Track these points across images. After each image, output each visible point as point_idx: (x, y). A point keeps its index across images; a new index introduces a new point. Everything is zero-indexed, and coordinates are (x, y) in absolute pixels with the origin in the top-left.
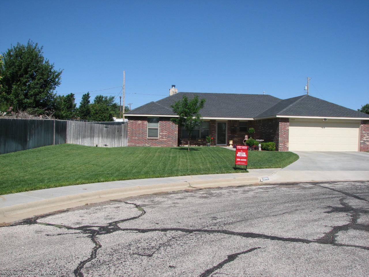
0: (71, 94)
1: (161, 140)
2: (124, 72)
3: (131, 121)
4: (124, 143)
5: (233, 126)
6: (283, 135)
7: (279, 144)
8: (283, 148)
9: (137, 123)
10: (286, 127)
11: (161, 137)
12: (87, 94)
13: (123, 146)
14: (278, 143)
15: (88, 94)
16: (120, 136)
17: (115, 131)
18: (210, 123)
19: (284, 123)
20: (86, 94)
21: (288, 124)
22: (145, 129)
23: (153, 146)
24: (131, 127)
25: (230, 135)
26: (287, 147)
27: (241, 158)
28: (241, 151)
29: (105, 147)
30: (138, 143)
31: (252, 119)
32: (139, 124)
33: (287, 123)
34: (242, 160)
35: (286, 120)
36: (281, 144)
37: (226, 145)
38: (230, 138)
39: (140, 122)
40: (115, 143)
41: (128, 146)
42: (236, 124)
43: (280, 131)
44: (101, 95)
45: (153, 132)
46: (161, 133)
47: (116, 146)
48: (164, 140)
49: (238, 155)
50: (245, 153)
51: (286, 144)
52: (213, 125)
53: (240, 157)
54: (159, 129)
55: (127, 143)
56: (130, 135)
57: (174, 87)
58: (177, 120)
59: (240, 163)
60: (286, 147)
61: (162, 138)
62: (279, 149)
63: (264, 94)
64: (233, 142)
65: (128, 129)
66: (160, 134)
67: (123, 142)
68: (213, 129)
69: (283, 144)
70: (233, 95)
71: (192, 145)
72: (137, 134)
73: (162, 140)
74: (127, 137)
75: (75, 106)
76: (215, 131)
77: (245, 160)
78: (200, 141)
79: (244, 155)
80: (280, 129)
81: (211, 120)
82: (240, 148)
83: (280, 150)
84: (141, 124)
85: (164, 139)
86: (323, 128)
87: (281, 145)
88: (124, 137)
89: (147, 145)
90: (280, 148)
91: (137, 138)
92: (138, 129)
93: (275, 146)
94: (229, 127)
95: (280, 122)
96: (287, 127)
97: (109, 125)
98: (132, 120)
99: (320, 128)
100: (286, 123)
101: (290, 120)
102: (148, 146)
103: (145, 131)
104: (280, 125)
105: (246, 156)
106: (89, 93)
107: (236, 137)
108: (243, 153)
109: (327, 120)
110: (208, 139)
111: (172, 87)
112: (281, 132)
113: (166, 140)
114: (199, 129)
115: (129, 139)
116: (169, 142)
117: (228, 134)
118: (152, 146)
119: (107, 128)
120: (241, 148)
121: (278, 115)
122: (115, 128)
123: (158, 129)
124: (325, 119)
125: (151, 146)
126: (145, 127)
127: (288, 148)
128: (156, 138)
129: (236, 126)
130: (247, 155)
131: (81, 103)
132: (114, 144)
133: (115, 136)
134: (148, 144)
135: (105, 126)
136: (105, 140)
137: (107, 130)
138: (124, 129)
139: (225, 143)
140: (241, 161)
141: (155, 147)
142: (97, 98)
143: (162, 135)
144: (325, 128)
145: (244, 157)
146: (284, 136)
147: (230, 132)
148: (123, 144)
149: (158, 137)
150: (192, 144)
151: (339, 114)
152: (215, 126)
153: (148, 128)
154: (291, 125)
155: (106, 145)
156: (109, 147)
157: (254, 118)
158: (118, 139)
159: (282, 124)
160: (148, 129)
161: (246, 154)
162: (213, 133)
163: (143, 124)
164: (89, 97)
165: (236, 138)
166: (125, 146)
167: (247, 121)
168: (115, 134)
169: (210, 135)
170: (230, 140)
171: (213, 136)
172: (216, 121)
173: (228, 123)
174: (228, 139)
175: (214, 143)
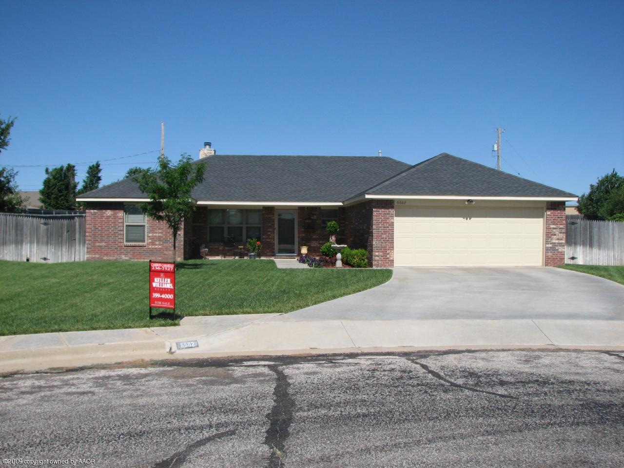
0: (69, 165)
1: (150, 247)
2: (162, 124)
3: (92, 211)
4: (80, 254)
5: (309, 219)
6: (382, 234)
7: (373, 253)
8: (381, 261)
9: (105, 215)
10: (387, 218)
11: (150, 241)
12: (95, 163)
13: (77, 260)
14: (372, 251)
15: (98, 165)
16: (71, 241)
17: (62, 230)
18: (264, 212)
19: (383, 210)
20: (95, 165)
21: (392, 211)
22: (119, 227)
23: (136, 260)
24: (92, 222)
25: (303, 235)
26: (392, 258)
27: (162, 291)
28: (162, 275)
29: (43, 261)
30: (107, 255)
31: (341, 204)
32: (108, 217)
33: (390, 210)
34: (163, 296)
35: (388, 204)
36: (377, 254)
37: (296, 255)
38: (304, 242)
39: (109, 213)
40: (62, 255)
41: (87, 260)
42: (315, 214)
43: (374, 227)
44: (136, 167)
45: (135, 233)
46: (150, 235)
47: (65, 261)
48: (157, 247)
49: (154, 285)
50: (169, 280)
51: (388, 254)
52: (269, 216)
53: (160, 288)
54: (147, 227)
55: (84, 254)
56: (89, 238)
57: (207, 146)
58: (149, 207)
59: (160, 303)
60: (388, 258)
61: (153, 244)
62: (374, 263)
63: (380, 156)
64: (308, 250)
65: (87, 226)
66: (149, 237)
67: (77, 253)
68: (270, 225)
69: (381, 254)
70: (316, 159)
71: (229, 256)
72: (104, 237)
73: (153, 247)
74: (85, 242)
75: (75, 186)
76: (274, 229)
77: (171, 296)
78: (241, 249)
79: (168, 284)
80: (374, 222)
81: (266, 208)
82: (159, 269)
83: (375, 265)
84: (111, 217)
85: (156, 245)
86: (467, 219)
87: (378, 256)
88: (80, 244)
89: (123, 257)
90: (376, 262)
91: (103, 244)
92: (105, 226)
93: (367, 258)
94: (301, 220)
95: (375, 207)
96: (390, 218)
97: (51, 220)
98: (94, 209)
99: (462, 219)
100: (387, 211)
101: (396, 203)
102: (126, 260)
103: (120, 230)
104: (375, 214)
105: (172, 287)
106: (99, 163)
107: (316, 240)
108: (166, 279)
109: (474, 203)
110: (250, 244)
111: (205, 145)
112: (377, 227)
113: (160, 247)
114: (241, 226)
115: (89, 246)
116: (167, 251)
117: (299, 233)
118: (134, 259)
119: (48, 226)
120: (161, 267)
121: (368, 194)
122: (62, 225)
123: (144, 226)
124: (468, 201)
125: (132, 260)
126: (119, 223)
127: (393, 261)
128: (141, 244)
129: (315, 217)
130: (174, 286)
131: (84, 181)
132: (60, 257)
133: (62, 241)
134: (126, 255)
135: (43, 221)
136: (44, 248)
137: (47, 229)
138: (80, 228)
139: (294, 253)
140: (162, 298)
141: (139, 260)
142: (131, 172)
143: (153, 238)
144: (472, 219)
145: (168, 289)
146: (385, 236)
147: (303, 230)
148: (78, 257)
149: (144, 241)
150: (228, 254)
151: (500, 191)
152: (273, 218)
153: (125, 224)
154: (398, 215)
155: (45, 259)
156: (50, 262)
157: (343, 202)
158: (68, 247)
159: (379, 211)
160: (127, 226)
161: (171, 282)
162: (269, 233)
163: (115, 217)
164: (100, 171)
165: (315, 242)
166: (82, 260)
167: (337, 208)
168: (62, 238)
169: (264, 237)
170: (302, 246)
171: (270, 238)
172: (276, 208)
173: (298, 213)
174: (299, 243)
175: (272, 252)
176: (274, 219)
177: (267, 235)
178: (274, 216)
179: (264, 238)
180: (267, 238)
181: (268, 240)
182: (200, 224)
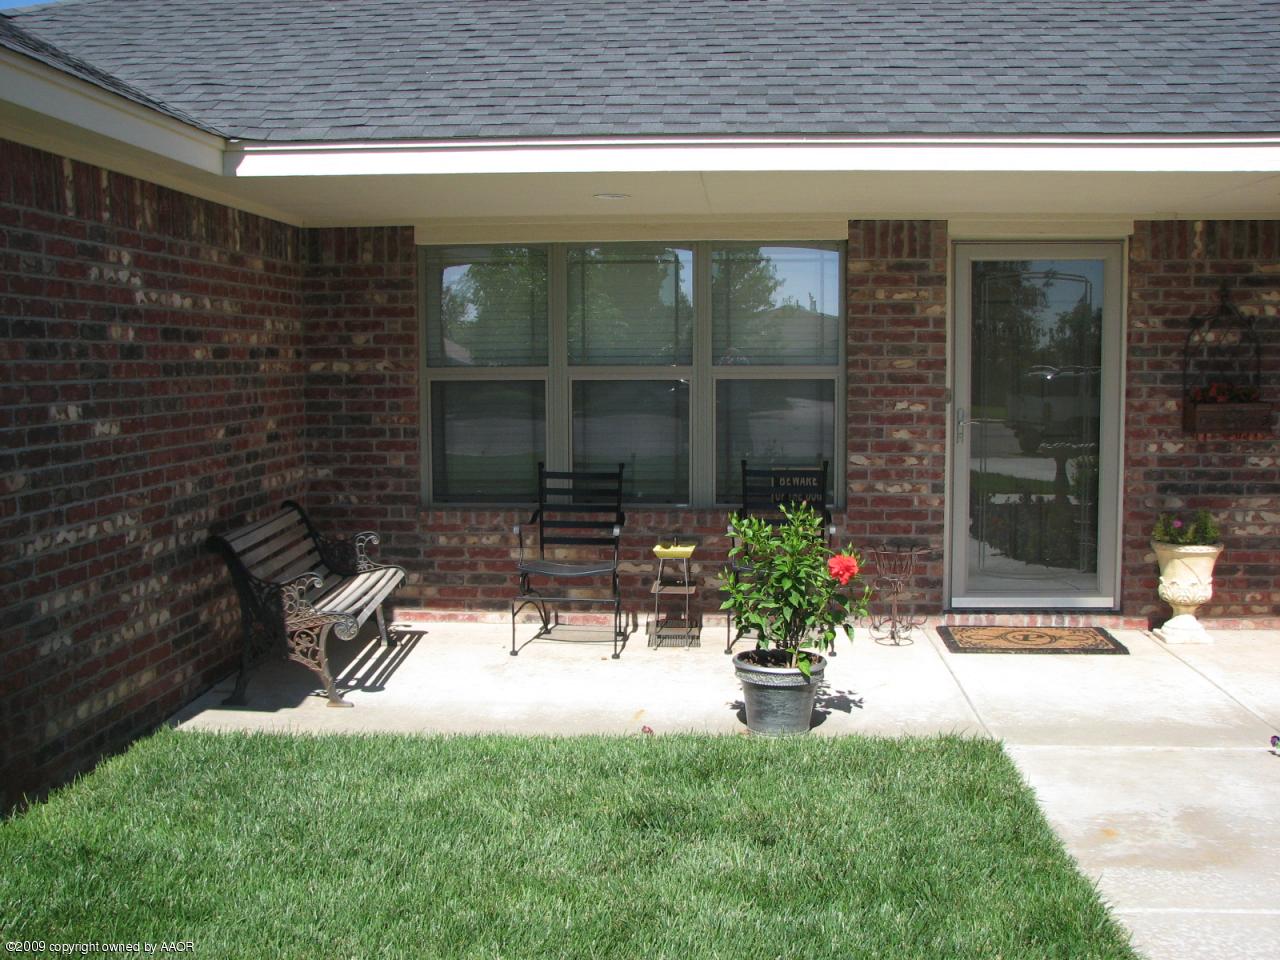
5: (1220, 315)
18: (860, 265)
25: (1171, 448)
37: (1107, 602)
38: (1176, 503)
52: (901, 295)
64: (1216, 570)
68: (906, 364)
76: (937, 398)
94: (1155, 324)
114: (680, 373)
117: (1134, 434)
139: (1091, 585)
147: (1170, 405)
152: (934, 311)
162: (902, 435)
169: (859, 460)
170: (1175, 540)
171: (903, 475)
172: (954, 231)
173: (1135, 268)
174: (1134, 514)
175: (923, 583)
176: (940, 322)
177: (882, 448)
178: (939, 298)
179: (861, 475)
180: (882, 475)
181: (894, 490)
182: (361, 366)
